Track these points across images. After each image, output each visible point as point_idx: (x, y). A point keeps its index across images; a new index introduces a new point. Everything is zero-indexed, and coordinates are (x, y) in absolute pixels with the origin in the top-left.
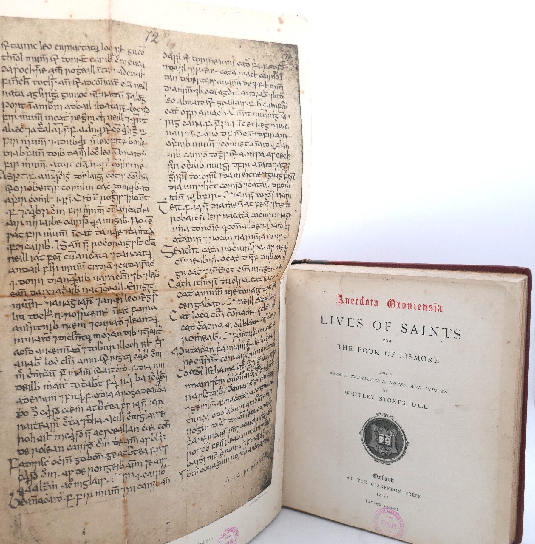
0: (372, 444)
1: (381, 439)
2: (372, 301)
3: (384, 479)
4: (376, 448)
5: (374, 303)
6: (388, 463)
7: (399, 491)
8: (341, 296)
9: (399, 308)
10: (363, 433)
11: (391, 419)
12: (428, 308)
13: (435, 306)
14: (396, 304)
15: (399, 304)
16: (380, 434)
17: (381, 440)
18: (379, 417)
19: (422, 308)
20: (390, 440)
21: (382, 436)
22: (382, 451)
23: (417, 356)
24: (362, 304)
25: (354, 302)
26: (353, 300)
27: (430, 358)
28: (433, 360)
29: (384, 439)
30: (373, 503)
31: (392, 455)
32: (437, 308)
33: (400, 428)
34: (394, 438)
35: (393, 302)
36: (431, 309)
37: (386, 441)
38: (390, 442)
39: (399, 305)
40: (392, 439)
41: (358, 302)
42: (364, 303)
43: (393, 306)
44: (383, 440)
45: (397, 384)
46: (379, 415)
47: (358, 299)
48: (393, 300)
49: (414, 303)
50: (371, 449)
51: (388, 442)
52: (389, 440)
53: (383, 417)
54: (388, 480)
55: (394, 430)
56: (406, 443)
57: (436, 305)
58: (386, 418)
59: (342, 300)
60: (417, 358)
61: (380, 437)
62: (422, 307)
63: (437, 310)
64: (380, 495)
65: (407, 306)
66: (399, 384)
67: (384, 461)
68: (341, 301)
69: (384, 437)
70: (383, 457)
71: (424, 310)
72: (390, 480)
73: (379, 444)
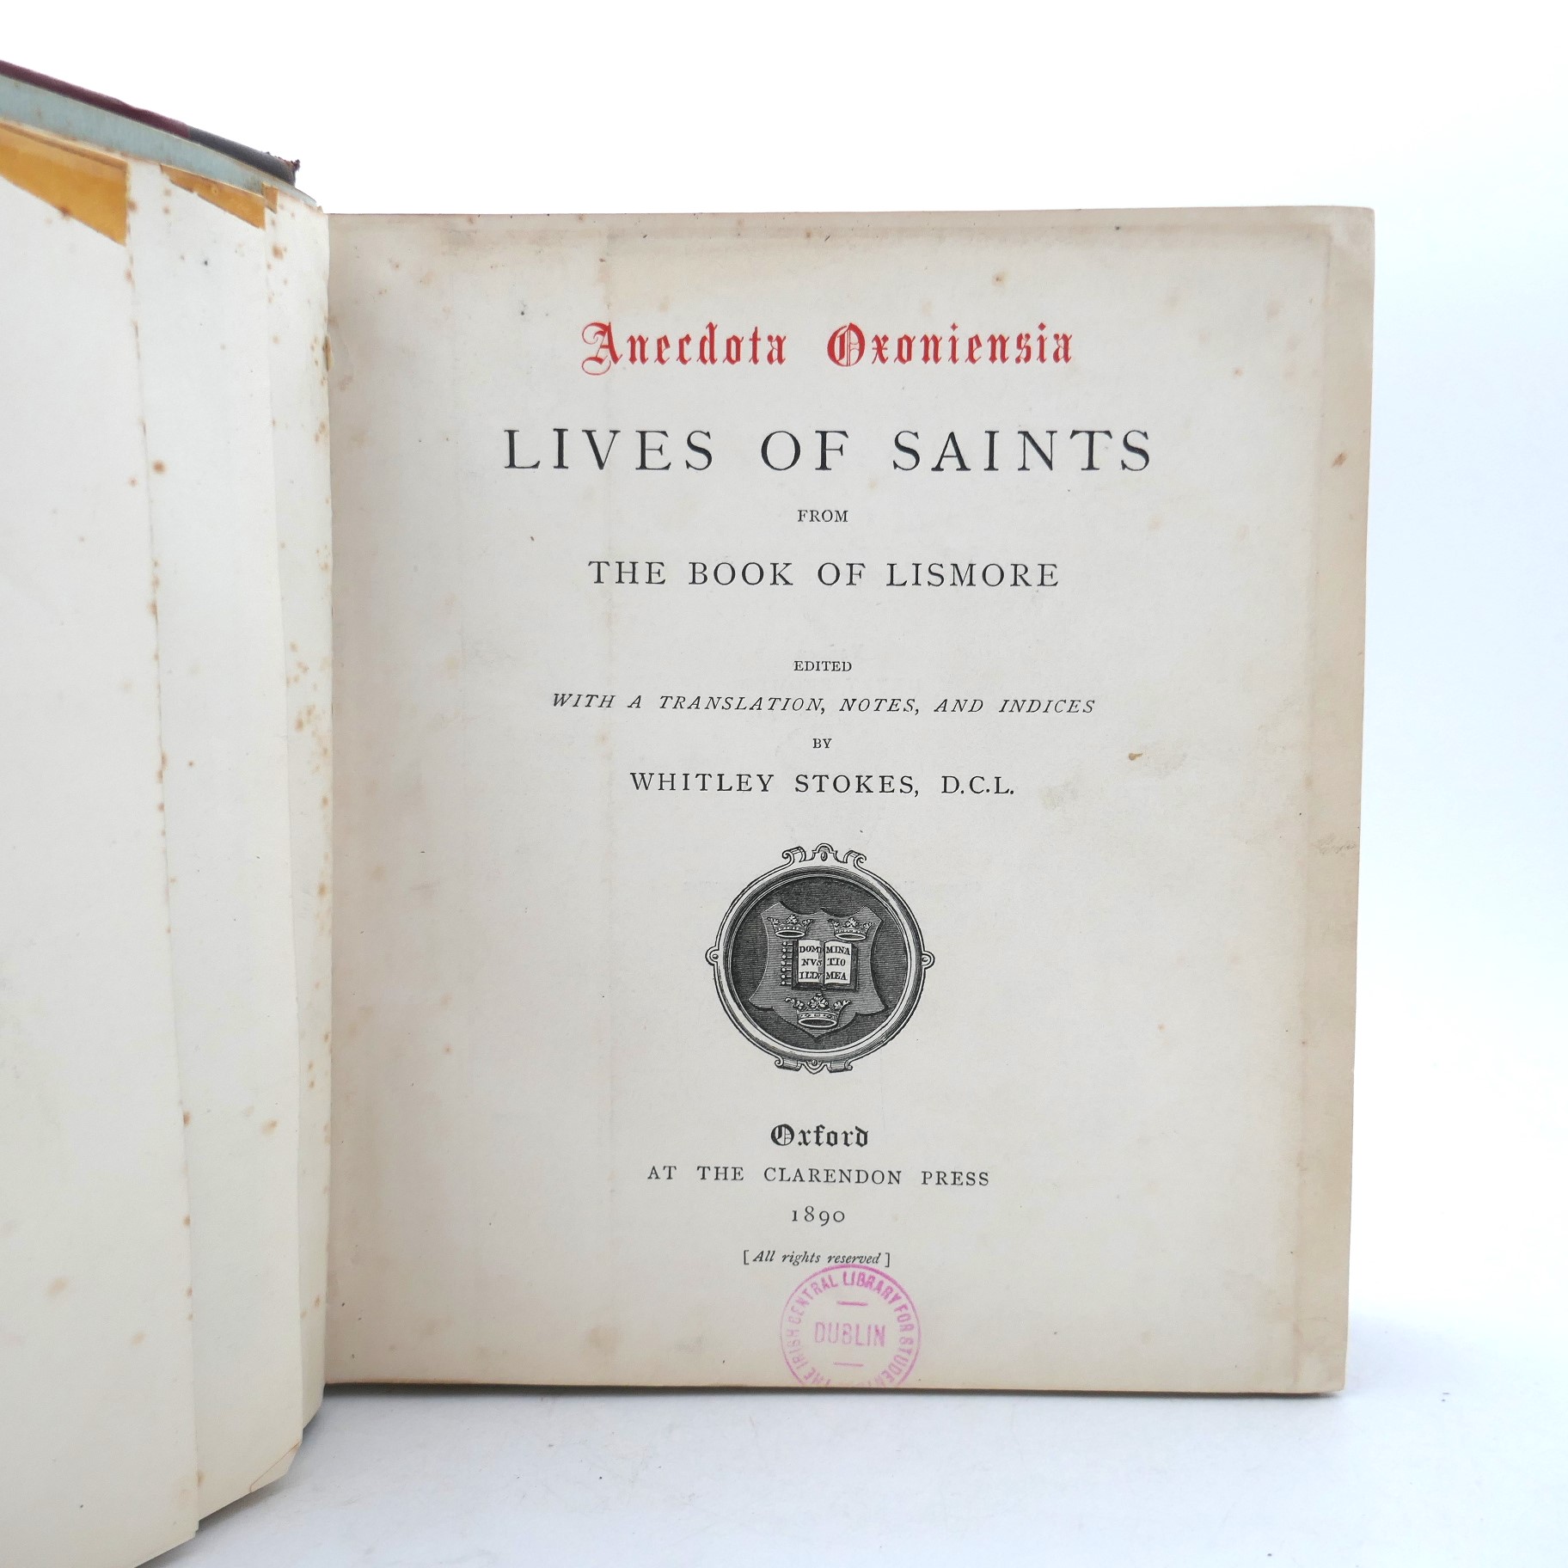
0: (768, 994)
1: (805, 962)
2: (755, 339)
3: (823, 1138)
4: (783, 1010)
5: (764, 348)
6: (840, 1066)
7: (895, 1177)
8: (606, 330)
9: (883, 360)
10: (721, 953)
11: (849, 867)
12: (1012, 350)
13: (1041, 339)
14: (870, 346)
15: (880, 343)
16: (801, 943)
17: (807, 969)
18: (797, 866)
19: (983, 352)
20: (848, 958)
21: (811, 949)
22: (812, 1016)
23: (963, 569)
24: (707, 357)
25: (671, 353)
26: (663, 342)
27: (1021, 570)
28: (1033, 576)
29: (822, 962)
30: (778, 1257)
31: (861, 1025)
32: (1051, 346)
33: (894, 896)
34: (865, 948)
35: (854, 337)
36: (1024, 355)
37: (829, 969)
38: (846, 969)
39: (880, 349)
40: (855, 954)
41: (692, 350)
42: (720, 352)
43: (855, 354)
44: (815, 968)
45: (874, 705)
46: (798, 856)
47: (688, 339)
48: (853, 327)
49: (951, 333)
50: (763, 1018)
51: (842, 969)
52: (843, 963)
53: (817, 862)
54: (841, 1138)
55: (866, 914)
56: (920, 960)
57: (1045, 333)
58: (831, 863)
59: (611, 346)
60: (964, 576)
61: (802, 956)
62: (987, 346)
63: (1049, 354)
64: (809, 1213)
65: (918, 348)
66: (885, 706)
67: (823, 1061)
68: (604, 354)
69: (823, 950)
70: (817, 1043)
71: (993, 358)
72: (852, 1139)
73: (798, 986)
